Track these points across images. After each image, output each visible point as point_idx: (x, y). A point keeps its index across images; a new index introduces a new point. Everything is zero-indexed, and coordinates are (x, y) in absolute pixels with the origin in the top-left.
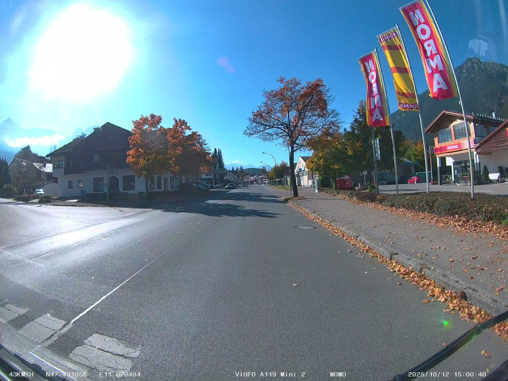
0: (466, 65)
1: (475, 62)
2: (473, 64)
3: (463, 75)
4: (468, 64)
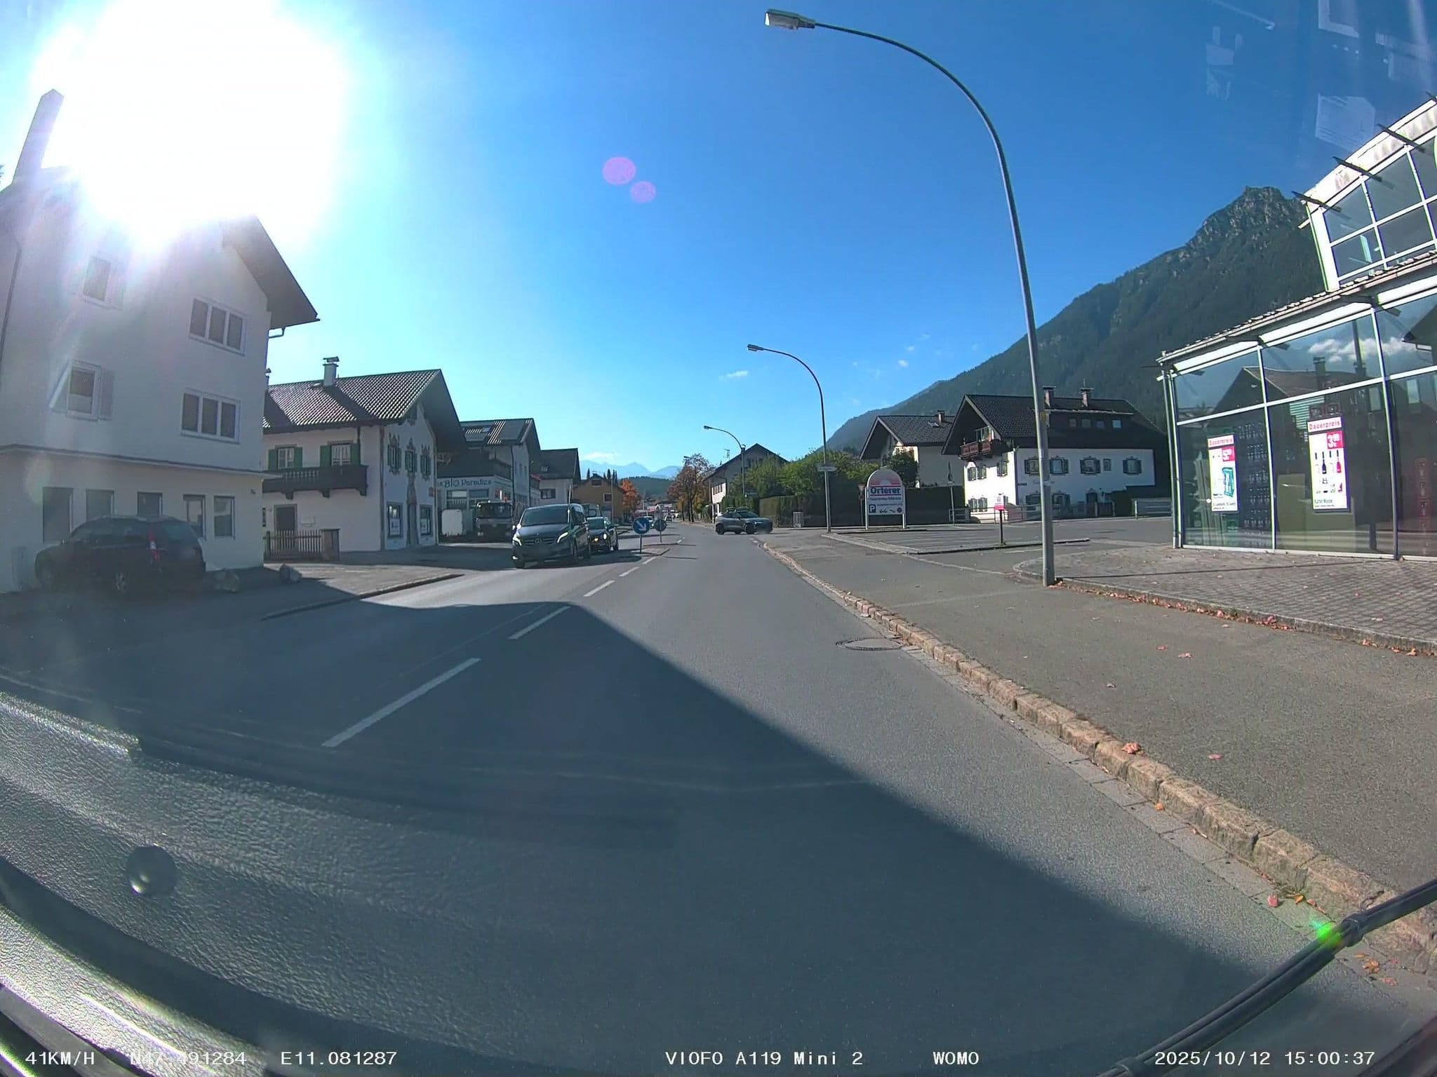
0: (1241, 206)
1: (1266, 201)
2: (1261, 206)
3: (1230, 234)
4: (1245, 204)
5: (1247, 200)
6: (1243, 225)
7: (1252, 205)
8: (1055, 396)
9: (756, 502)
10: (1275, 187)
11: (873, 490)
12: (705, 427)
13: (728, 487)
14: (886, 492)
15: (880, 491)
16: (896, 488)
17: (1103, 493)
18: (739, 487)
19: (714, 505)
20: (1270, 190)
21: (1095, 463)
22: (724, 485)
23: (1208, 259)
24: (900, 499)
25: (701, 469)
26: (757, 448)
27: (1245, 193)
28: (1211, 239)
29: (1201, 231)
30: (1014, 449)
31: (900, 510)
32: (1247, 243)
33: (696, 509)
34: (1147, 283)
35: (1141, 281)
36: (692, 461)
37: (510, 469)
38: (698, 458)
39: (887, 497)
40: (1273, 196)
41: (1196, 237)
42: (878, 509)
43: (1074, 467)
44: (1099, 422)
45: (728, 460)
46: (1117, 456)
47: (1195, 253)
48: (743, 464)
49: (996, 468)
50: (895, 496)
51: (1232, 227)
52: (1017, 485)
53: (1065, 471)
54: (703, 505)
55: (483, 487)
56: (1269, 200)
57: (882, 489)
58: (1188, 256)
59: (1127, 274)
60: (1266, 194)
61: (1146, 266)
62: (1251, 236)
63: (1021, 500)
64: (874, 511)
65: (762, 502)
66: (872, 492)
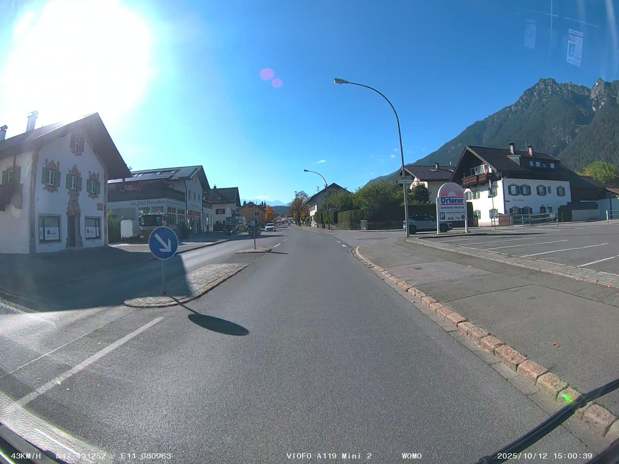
0: (538, 86)
1: (549, 84)
2: (547, 87)
3: (534, 99)
4: (540, 86)
5: (541, 84)
6: (539, 95)
7: (543, 86)
8: (516, 150)
9: (336, 214)
10: (553, 78)
11: (443, 200)
12: (305, 170)
13: (319, 207)
14: (453, 202)
15: (448, 201)
16: (460, 198)
17: (548, 207)
18: (325, 206)
19: (311, 217)
20: (551, 80)
21: (543, 188)
22: (316, 206)
23: (525, 110)
24: (463, 208)
25: (304, 199)
26: (334, 186)
27: (540, 81)
28: (526, 101)
29: (521, 97)
30: (502, 179)
31: (463, 217)
32: (541, 102)
33: (302, 219)
34: (498, 120)
35: (496, 120)
36: (299, 195)
37: (184, 196)
38: (302, 193)
39: (454, 206)
40: (552, 82)
41: (519, 100)
42: (447, 216)
43: (534, 191)
44: (544, 164)
45: (318, 192)
46: (554, 184)
47: (519, 107)
48: (326, 194)
49: (488, 191)
50: (459, 206)
51: (535, 95)
52: (505, 201)
53: (530, 193)
54: (306, 217)
55: (160, 205)
56: (550, 83)
57: (450, 199)
58: (516, 108)
59: (489, 116)
60: (549, 81)
61: (498, 113)
62: (543, 99)
63: (507, 211)
64: (444, 218)
65: (339, 215)
66: (442, 202)
